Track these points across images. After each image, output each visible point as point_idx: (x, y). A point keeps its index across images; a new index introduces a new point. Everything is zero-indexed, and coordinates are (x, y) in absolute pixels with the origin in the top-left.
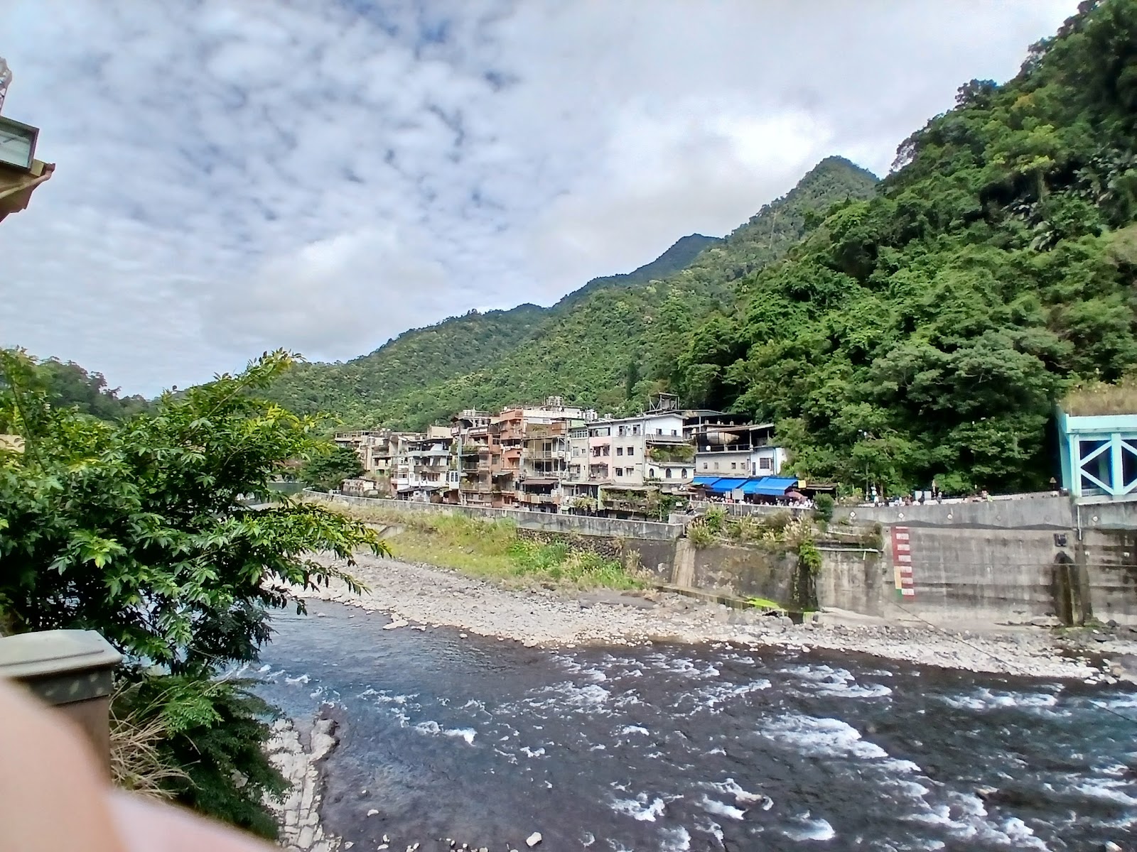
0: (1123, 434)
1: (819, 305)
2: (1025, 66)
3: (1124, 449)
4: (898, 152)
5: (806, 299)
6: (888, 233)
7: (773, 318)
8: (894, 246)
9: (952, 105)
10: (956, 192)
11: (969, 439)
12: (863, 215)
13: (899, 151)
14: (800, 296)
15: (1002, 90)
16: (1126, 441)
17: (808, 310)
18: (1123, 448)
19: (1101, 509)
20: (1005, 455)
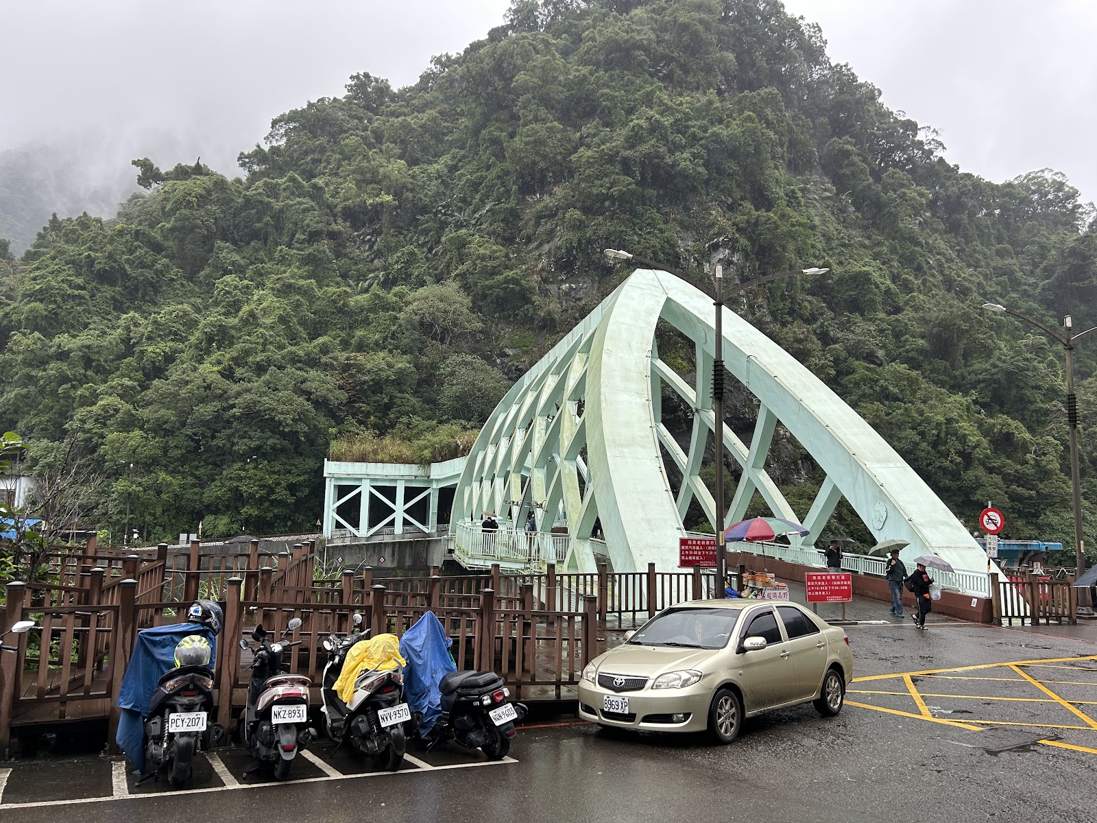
0: (372, 480)
1: (130, 293)
2: (425, 78)
3: (371, 495)
4: (272, 127)
5: (112, 283)
6: (229, 226)
7: (59, 299)
8: (235, 243)
9: (342, 94)
10: (308, 202)
11: (240, 479)
12: (201, 196)
13: (275, 123)
14: (105, 277)
15: (394, 98)
16: (374, 487)
17: (113, 298)
18: (371, 493)
19: (347, 551)
20: (273, 497)
